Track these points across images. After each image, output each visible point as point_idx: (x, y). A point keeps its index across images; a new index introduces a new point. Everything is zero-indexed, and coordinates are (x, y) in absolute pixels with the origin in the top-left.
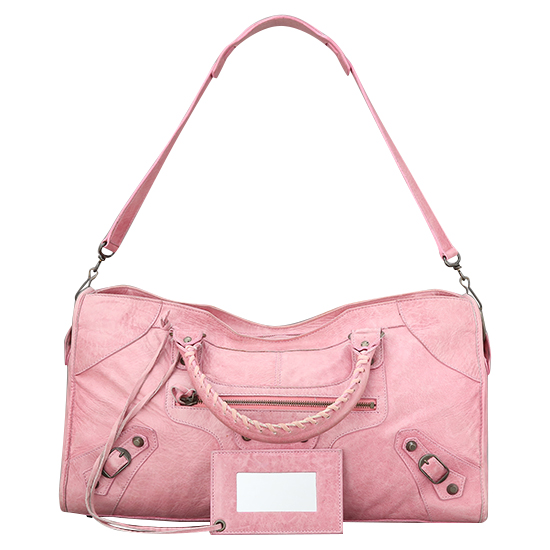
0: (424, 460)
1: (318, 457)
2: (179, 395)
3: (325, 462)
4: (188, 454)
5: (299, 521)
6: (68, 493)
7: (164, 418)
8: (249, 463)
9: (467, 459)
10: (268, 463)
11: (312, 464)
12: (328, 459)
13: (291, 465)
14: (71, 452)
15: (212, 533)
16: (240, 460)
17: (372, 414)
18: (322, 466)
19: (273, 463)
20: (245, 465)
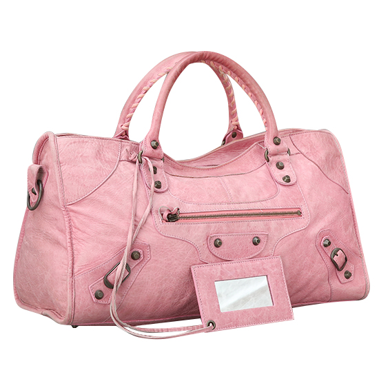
0: (335, 253)
1: (267, 263)
3: (272, 266)
4: (175, 262)
5: (265, 314)
6: (77, 305)
7: (155, 233)
8: (222, 273)
10: (234, 271)
11: (264, 269)
12: (274, 264)
13: (250, 271)
14: (75, 270)
16: (215, 271)
17: (300, 219)
18: (271, 270)
19: (238, 271)
20: (219, 274)
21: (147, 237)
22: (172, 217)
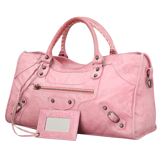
0: (109, 114)
2: (34, 85)
8: (51, 114)
9: (126, 114)
10: (56, 114)
11: (69, 115)
12: (75, 114)
13: (63, 115)
15: (36, 137)
16: (48, 113)
17: (92, 95)
18: (72, 116)
19: (58, 114)
20: (49, 114)
21: (27, 95)
22: (38, 87)
